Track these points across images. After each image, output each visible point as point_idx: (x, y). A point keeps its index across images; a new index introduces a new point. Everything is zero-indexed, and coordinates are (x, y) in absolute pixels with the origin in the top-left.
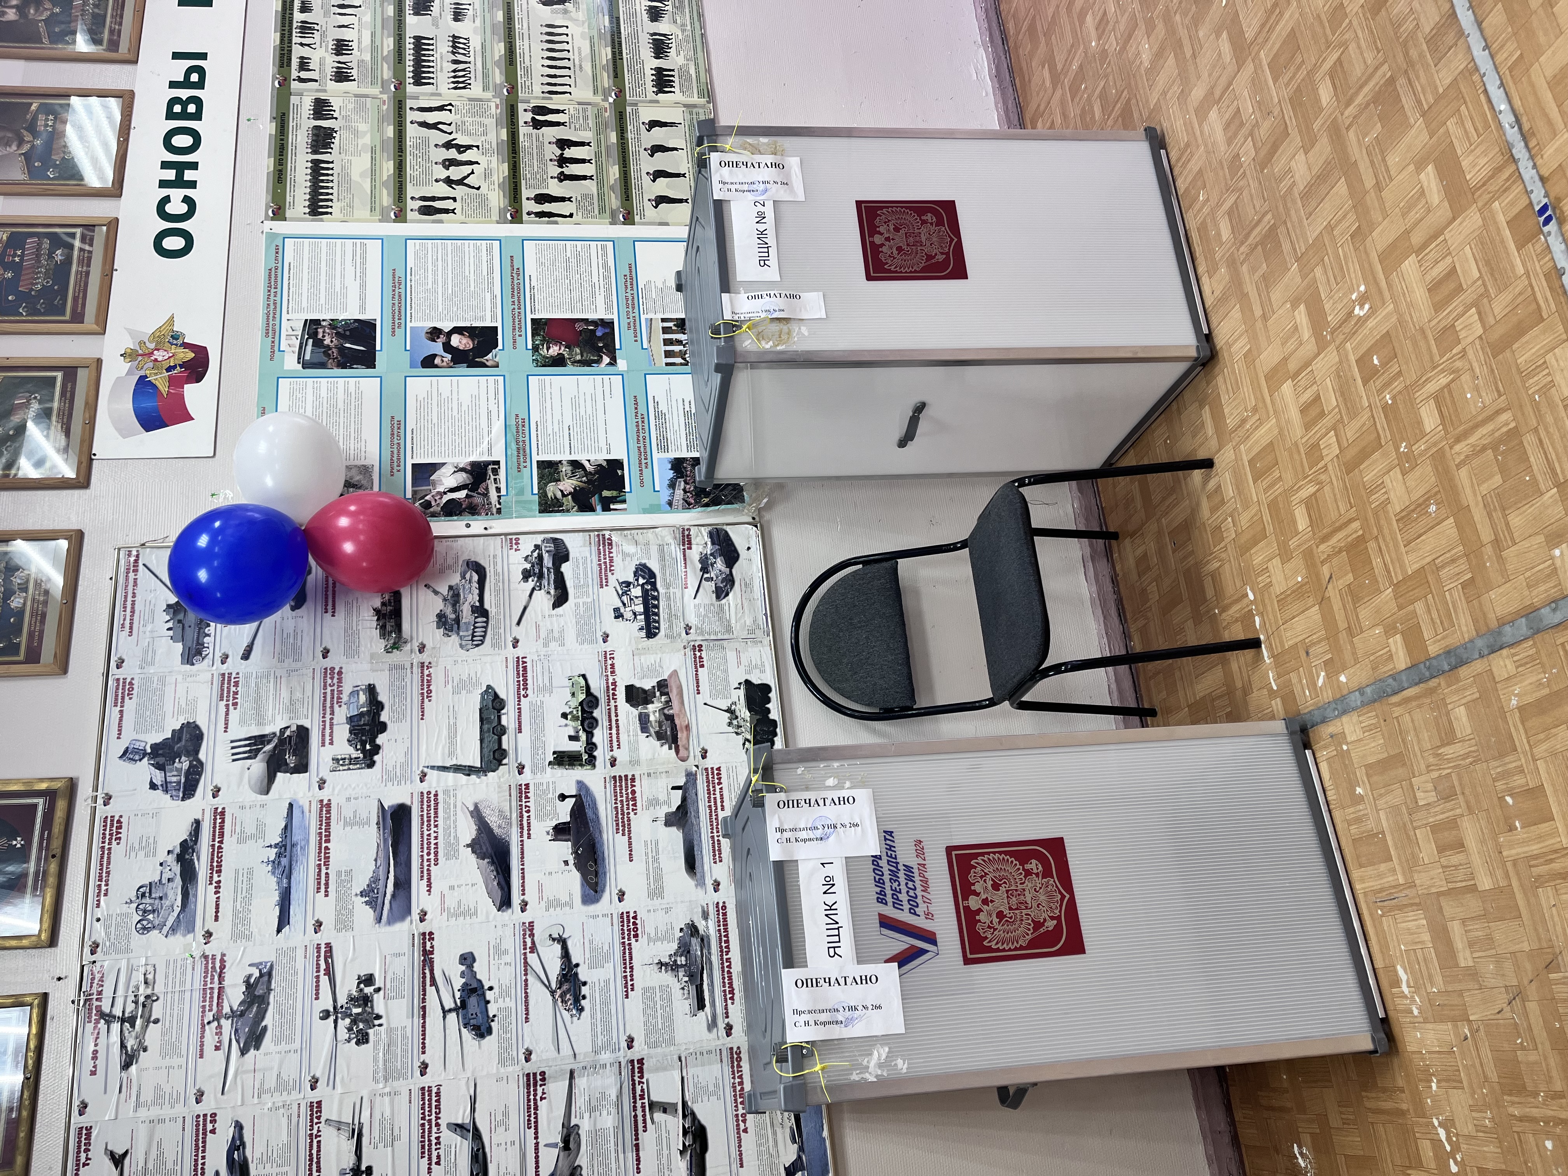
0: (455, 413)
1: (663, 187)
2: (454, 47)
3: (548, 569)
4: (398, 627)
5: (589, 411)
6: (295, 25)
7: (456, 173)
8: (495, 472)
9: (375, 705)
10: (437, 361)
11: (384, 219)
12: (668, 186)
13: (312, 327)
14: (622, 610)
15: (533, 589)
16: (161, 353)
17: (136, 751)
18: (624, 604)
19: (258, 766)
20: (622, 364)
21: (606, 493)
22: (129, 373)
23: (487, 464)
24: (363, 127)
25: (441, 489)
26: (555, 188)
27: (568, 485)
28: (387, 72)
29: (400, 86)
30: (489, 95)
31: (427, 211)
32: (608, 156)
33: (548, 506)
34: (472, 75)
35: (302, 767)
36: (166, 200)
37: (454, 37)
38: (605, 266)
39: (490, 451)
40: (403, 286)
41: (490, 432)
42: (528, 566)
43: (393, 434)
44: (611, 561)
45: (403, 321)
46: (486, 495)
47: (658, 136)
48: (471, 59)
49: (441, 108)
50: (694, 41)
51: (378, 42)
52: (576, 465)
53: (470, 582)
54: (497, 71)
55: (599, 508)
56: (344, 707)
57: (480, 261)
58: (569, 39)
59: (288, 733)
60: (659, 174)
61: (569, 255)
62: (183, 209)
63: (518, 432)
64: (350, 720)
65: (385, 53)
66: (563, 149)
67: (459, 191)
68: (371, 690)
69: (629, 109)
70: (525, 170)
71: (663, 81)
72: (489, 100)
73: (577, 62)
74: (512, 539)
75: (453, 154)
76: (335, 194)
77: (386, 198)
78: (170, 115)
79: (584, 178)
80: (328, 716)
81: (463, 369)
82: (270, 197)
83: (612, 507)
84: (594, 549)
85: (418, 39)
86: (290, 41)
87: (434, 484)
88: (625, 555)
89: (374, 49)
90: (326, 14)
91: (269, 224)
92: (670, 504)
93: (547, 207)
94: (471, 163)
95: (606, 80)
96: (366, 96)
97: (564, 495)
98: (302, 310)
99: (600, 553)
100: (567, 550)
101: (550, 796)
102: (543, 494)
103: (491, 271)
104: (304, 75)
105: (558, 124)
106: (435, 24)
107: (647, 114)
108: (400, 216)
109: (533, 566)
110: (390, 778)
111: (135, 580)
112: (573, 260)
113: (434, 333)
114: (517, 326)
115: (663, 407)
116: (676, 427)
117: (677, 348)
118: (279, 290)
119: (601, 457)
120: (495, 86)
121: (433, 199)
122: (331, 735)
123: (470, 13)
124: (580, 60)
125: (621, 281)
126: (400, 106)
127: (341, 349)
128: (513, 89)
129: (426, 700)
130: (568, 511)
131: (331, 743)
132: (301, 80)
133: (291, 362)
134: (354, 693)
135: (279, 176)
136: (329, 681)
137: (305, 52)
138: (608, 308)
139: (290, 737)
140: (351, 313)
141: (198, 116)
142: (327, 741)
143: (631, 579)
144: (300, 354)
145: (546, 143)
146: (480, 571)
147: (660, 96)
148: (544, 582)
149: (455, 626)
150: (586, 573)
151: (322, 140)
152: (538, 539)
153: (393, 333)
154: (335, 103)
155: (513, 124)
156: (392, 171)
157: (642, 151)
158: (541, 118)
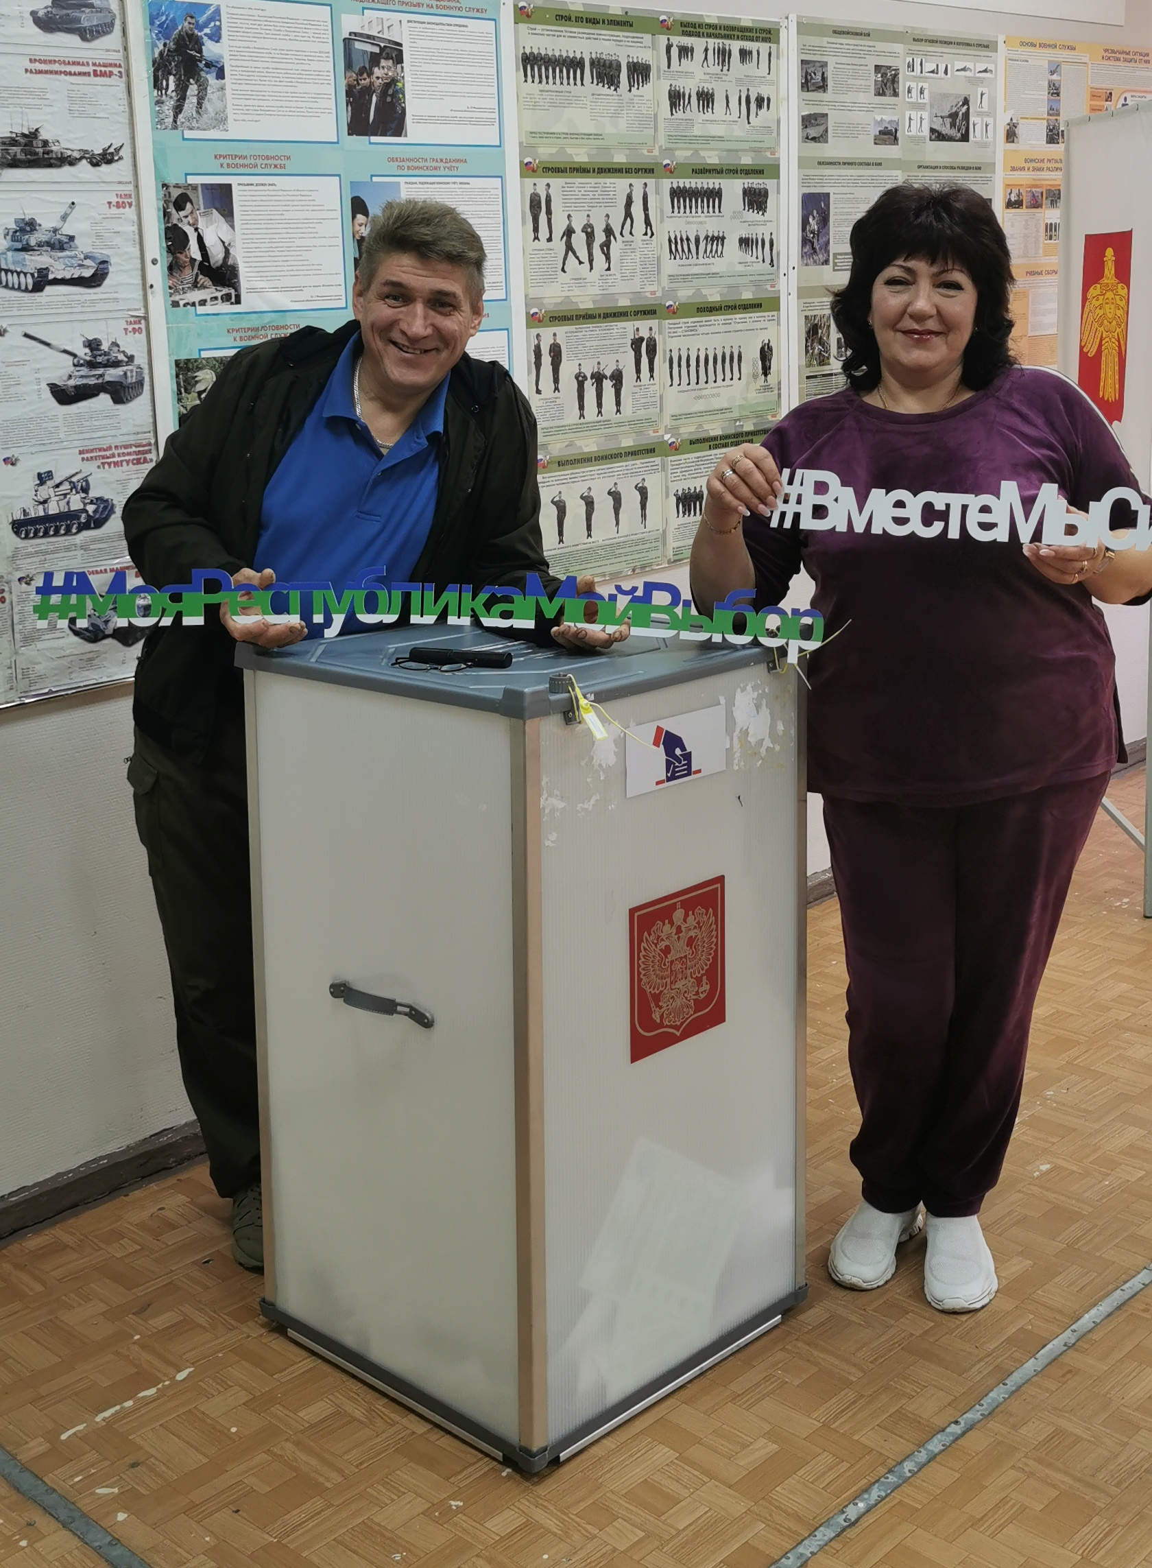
0: (298, 242)
2: (713, 238)
3: (101, 376)
4: (14, 164)
6: (727, 42)
7: (579, 240)
8: (227, 298)
10: (360, 218)
11: (524, 149)
13: (394, 53)
14: (50, 483)
15: (75, 356)
18: (58, 486)
23: (236, 287)
24: (622, 124)
25: (200, 224)
26: (568, 369)
28: (683, 155)
29: (669, 171)
30: (665, 282)
31: (535, 204)
32: (607, 436)
33: (185, 373)
34: (685, 261)
37: (723, 238)
39: (252, 290)
40: (447, 172)
41: (276, 289)
42: (105, 347)
43: (268, 158)
44: (116, 464)
45: (406, 172)
46: (196, 285)
47: (631, 500)
48: (701, 260)
49: (648, 223)
51: (713, 144)
53: (81, 266)
54: (690, 292)
58: (728, 381)
60: (589, 503)
63: (277, 328)
65: (702, 153)
66: (613, 377)
67: (559, 245)
69: (658, 460)
70: (588, 330)
71: (689, 501)
72: (659, 284)
73: (704, 392)
74: (141, 322)
75: (600, 237)
76: (547, 87)
77: (547, 152)
79: (581, 407)
81: (352, 252)
82: (539, 4)
84: (131, 439)
85: (715, 194)
86: (709, 36)
87: (205, 214)
88: (123, 483)
89: (708, 139)
90: (740, 81)
93: (546, 360)
94: (591, 261)
95: (688, 430)
96: (656, 130)
98: (412, 40)
99: (126, 447)
100: (128, 401)
102: (200, 364)
104: (675, 52)
105: (638, 371)
106: (735, 215)
107: (654, 484)
108: (528, 169)
109: (105, 354)
118: (434, 11)
120: (675, 290)
121: (549, 212)
123: (748, 258)
124: (706, 397)
126: (648, 171)
127: (368, 90)
128: (672, 312)
130: (179, 400)
133: (351, 23)
135: (564, 16)
137: (699, 54)
140: (414, 106)
143: (93, 494)
144: (361, 35)
145: (617, 357)
146: (96, 280)
147: (674, 499)
148: (84, 371)
149: (19, 246)
150: (98, 429)
151: (606, 72)
152: (141, 360)
153: (392, 160)
154: (646, 90)
155: (636, 313)
156: (576, 159)
157: (614, 480)
158: (644, 348)
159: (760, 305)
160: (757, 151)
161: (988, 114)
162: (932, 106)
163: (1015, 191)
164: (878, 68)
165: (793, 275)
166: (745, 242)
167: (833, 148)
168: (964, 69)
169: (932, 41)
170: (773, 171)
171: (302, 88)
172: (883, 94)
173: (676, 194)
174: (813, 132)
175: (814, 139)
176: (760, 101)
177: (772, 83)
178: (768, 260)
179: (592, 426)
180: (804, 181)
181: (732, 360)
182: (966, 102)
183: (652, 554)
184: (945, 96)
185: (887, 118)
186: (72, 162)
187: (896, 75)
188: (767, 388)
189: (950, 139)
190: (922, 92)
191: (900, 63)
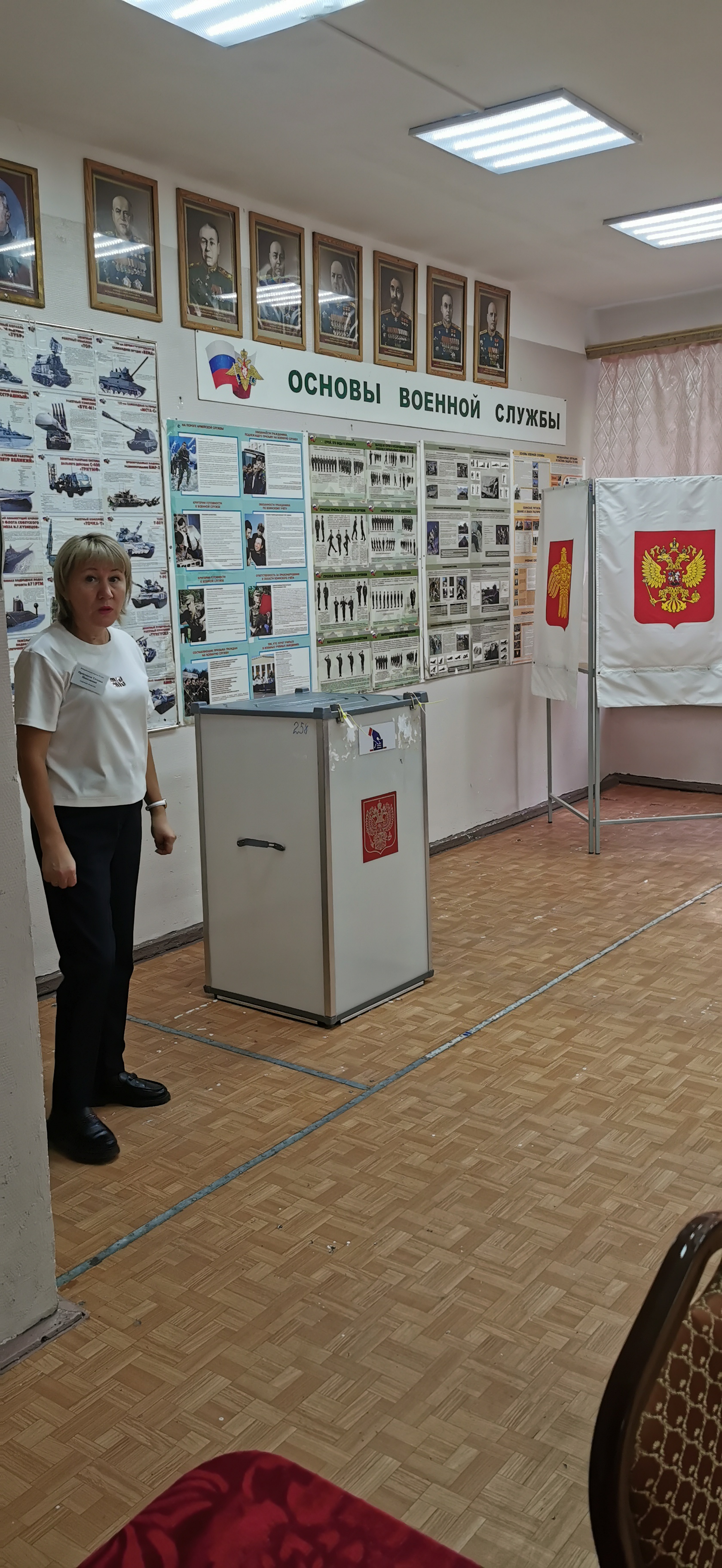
0: (225, 540)
1: (335, 663)
2: (390, 542)
3: (151, 596)
4: (121, 505)
5: (229, 620)
6: (395, 453)
7: (335, 541)
8: (198, 564)
9: (82, 491)
10: (249, 530)
11: (313, 500)
12: (336, 666)
13: (261, 458)
15: (141, 587)
16: (246, 372)
17: (56, 347)
19: (50, 420)
20: (252, 640)
21: (189, 630)
22: (236, 353)
23: (202, 560)
24: (352, 489)
25: (188, 532)
26: (331, 600)
27: (193, 608)
28: (377, 503)
29: (371, 511)
30: (370, 561)
32: (347, 630)
33: (182, 595)
34: (378, 552)
35: (50, 446)
36: (315, 379)
37: (394, 542)
38: (297, 630)
39: (208, 561)
41: (216, 560)
42: (153, 583)
43: (213, 503)
44: (157, 634)
45: (266, 510)
46: (186, 558)
47: (357, 660)
48: (385, 552)
49: (363, 534)
50: (400, 680)
51: (390, 499)
52: (202, 612)
53: (144, 548)
54: (381, 566)
55: (182, 626)
56: (80, 472)
57: (297, 556)
58: (397, 607)
59: (67, 437)
60: (340, 660)
61: (302, 608)
62: (311, 388)
63: (217, 577)
64: (74, 475)
65: (385, 503)
66: (349, 604)
67: (327, 544)
68: (89, 488)
69: (368, 642)
70: (338, 582)
71: (381, 662)
72: (368, 562)
73: (387, 612)
74: (166, 573)
75: (344, 540)
76: (323, 473)
77: (322, 502)
78: (352, 382)
79: (337, 617)
80: (76, 462)
81: (246, 545)
82: (318, 436)
83: (183, 634)
84: (162, 624)
85: (391, 522)
86: (387, 450)
87: (189, 527)
88: (159, 642)
89: (387, 496)
90: (400, 470)
91: (306, 435)
92: (185, 670)
93: (322, 595)
94: (340, 551)
95: (380, 629)
96: (366, 492)
97: (188, 605)
98: (269, 452)
99: (161, 627)
100: (161, 607)
101: (37, 598)
102: (188, 592)
103: (292, 562)
104: (373, 457)
105: (360, 601)
106: (399, 531)
107: (367, 653)
108: (314, 510)
109: (153, 586)
110: (45, 499)
111: (140, 352)
112: (298, 611)
113: (261, 528)
114: (268, 577)
115: (232, 665)
116: (223, 673)
117: (261, 673)
118: (277, 440)
119: (207, 628)
120: (375, 565)
121: (323, 529)
122: (66, 464)
123: (405, 551)
124: (388, 614)
125: (290, 639)
127: (252, 474)
128: (374, 575)
129: (84, 521)
130: (180, 607)
131: (62, 464)
132: (371, 455)
133: (245, 445)
134: (88, 478)
135: (328, 442)
136: (93, 463)
137: (383, 458)
138: (278, 632)
139: (65, 439)
140: (269, 481)
141: (352, 398)
142: (64, 461)
143: (148, 647)
144: (249, 450)
145: (351, 594)
146: (149, 555)
147: (375, 661)
148: (145, 594)
149: (121, 539)
150: (149, 619)
151: (345, 466)
152: (166, 590)
153: (261, 504)
154: (362, 474)
155: (359, 575)
156: (334, 505)
157: (350, 651)
158: (362, 591)
159: (410, 573)
160: (408, 502)
161: (507, 486)
162: (482, 482)
163: (519, 522)
164: (459, 464)
165: (424, 559)
166: (403, 544)
167: (441, 501)
168: (496, 465)
169: (481, 452)
170: (414, 511)
171: (226, 473)
172: (461, 476)
173: (375, 521)
174: (431, 493)
175: (432, 497)
176: (409, 479)
177: (413, 471)
178: (413, 552)
179: (342, 625)
180: (428, 515)
181: (398, 597)
182: (497, 480)
183: (367, 686)
184: (489, 477)
185: (463, 487)
186: (141, 504)
187: (466, 468)
188: (413, 611)
189: (491, 497)
190: (478, 475)
191: (468, 462)
